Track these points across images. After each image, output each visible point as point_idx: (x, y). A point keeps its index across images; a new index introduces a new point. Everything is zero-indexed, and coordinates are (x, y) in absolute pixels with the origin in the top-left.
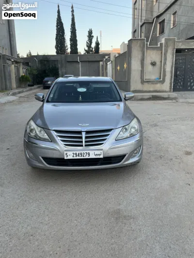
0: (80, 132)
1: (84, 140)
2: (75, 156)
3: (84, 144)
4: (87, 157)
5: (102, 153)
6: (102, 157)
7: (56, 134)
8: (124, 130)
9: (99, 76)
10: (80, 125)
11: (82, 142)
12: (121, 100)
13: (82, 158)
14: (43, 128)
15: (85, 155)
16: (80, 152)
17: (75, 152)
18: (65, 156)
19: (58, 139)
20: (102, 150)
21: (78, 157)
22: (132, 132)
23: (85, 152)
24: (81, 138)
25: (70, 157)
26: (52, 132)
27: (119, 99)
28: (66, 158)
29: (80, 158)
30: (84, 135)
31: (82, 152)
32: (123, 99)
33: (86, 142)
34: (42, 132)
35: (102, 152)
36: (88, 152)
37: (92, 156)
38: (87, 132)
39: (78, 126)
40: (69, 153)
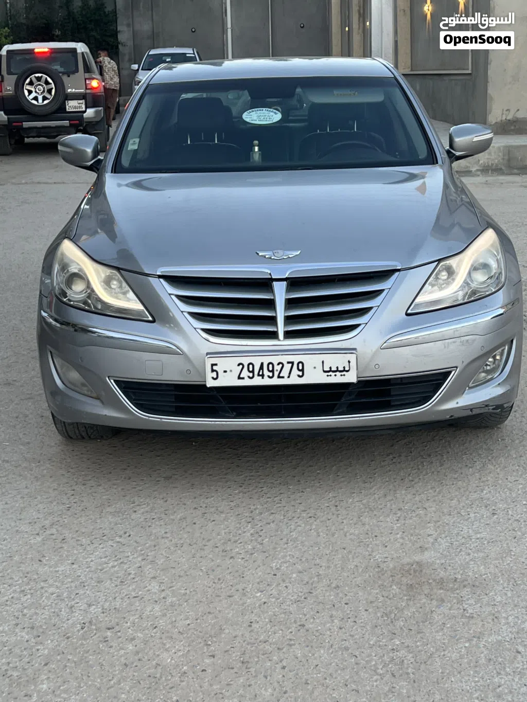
0: (265, 284)
1: (281, 313)
2: (245, 373)
3: (281, 328)
4: (294, 380)
5: (353, 364)
6: (351, 378)
7: (170, 289)
8: (444, 275)
9: (328, 53)
10: (268, 254)
11: (273, 320)
12: (432, 160)
13: (276, 381)
14: (118, 269)
15: (285, 373)
16: (266, 360)
17: (245, 361)
18: (210, 375)
19: (180, 310)
20: (352, 350)
21: (257, 381)
22: (474, 285)
23: (285, 359)
24: (270, 304)
25: (228, 380)
26: (154, 281)
27: (423, 153)
28: (210, 383)
29: (266, 382)
30: (280, 293)
31: (275, 360)
32: (441, 154)
33: (289, 320)
34: (115, 284)
35: (352, 358)
36: (296, 359)
37: (315, 376)
38: (294, 283)
39: (257, 259)
40: (223, 364)
